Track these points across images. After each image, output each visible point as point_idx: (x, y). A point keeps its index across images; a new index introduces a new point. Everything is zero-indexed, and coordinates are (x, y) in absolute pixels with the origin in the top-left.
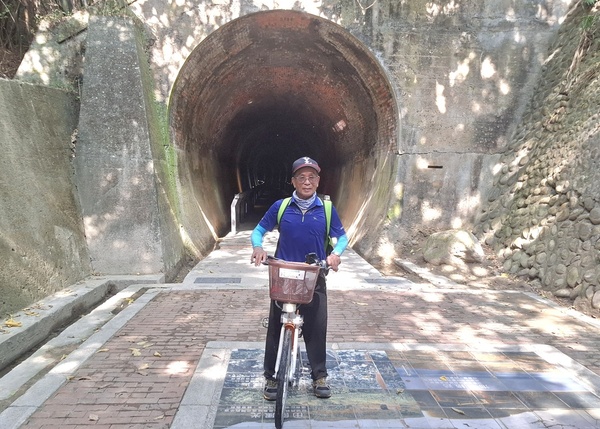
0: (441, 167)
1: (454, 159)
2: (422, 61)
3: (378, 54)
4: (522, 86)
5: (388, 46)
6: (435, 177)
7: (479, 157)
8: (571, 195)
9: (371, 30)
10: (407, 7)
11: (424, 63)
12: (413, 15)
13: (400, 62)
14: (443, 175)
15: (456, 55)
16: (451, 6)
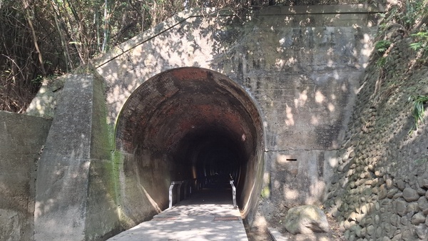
0: (296, 160)
1: (304, 155)
2: (276, 92)
3: (247, 90)
4: (345, 106)
5: (254, 84)
6: (292, 167)
7: (322, 153)
8: (386, 178)
9: (242, 76)
10: (264, 62)
11: (278, 94)
12: (268, 66)
13: (262, 94)
14: (297, 165)
15: (298, 88)
16: (291, 60)
